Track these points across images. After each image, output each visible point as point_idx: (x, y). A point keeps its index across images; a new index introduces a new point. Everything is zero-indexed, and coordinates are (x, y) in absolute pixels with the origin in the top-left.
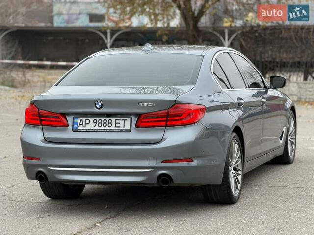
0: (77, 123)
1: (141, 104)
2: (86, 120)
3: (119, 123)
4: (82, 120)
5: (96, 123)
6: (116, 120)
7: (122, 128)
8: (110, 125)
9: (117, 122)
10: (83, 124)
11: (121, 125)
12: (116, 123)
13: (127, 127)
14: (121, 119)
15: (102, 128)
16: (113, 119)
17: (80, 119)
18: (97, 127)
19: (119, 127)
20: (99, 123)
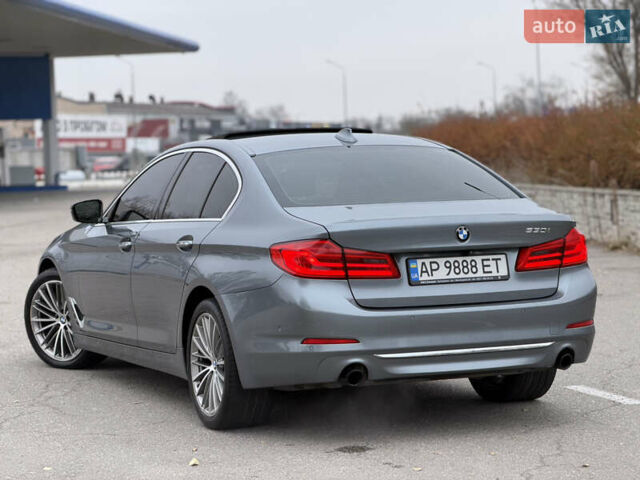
0: (417, 269)
1: (529, 230)
2: (431, 263)
3: (489, 266)
4: (423, 264)
5: (450, 267)
6: (483, 260)
7: (495, 274)
8: (474, 270)
9: (485, 263)
10: (427, 272)
11: (493, 268)
12: (484, 266)
13: (503, 272)
14: (491, 257)
15: (462, 275)
16: (478, 259)
17: (420, 262)
18: (453, 275)
19: (491, 272)
20: (455, 267)
